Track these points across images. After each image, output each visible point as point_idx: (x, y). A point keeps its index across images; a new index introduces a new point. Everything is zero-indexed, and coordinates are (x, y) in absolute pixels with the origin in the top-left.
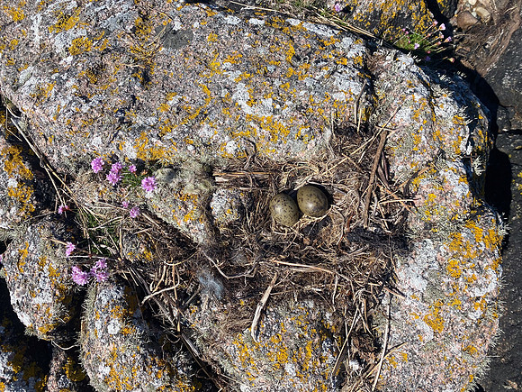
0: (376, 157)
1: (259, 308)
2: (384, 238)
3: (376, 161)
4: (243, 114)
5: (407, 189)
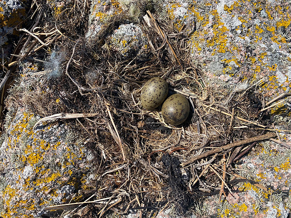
1: (59, 116)
3: (245, 142)
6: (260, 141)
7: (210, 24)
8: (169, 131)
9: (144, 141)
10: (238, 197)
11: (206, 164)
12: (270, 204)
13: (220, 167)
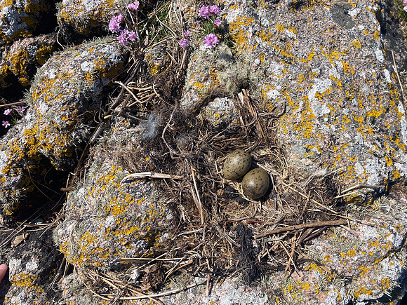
0: (319, 222)
1: (148, 174)
2: (252, 257)
3: (316, 224)
4: (306, 93)
5: (303, 261)
6: (331, 226)
7: (299, 110)
8: (246, 203)
9: (222, 209)
10: (302, 276)
11: (277, 239)
12: (332, 287)
13: (290, 245)
